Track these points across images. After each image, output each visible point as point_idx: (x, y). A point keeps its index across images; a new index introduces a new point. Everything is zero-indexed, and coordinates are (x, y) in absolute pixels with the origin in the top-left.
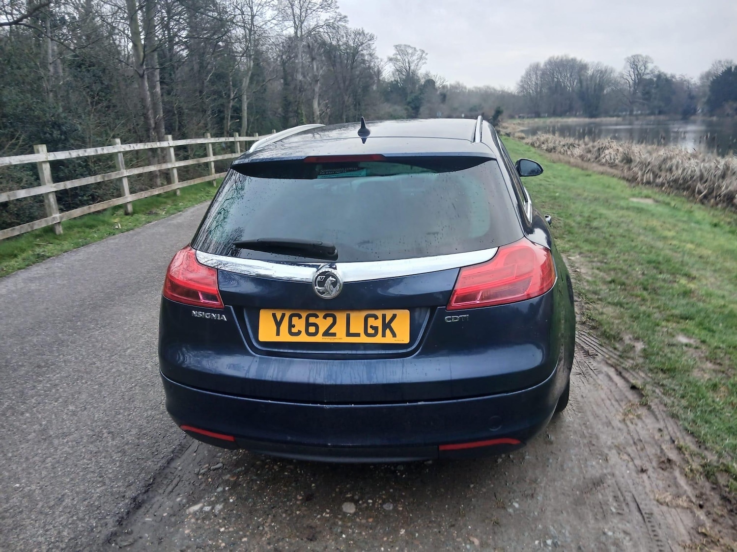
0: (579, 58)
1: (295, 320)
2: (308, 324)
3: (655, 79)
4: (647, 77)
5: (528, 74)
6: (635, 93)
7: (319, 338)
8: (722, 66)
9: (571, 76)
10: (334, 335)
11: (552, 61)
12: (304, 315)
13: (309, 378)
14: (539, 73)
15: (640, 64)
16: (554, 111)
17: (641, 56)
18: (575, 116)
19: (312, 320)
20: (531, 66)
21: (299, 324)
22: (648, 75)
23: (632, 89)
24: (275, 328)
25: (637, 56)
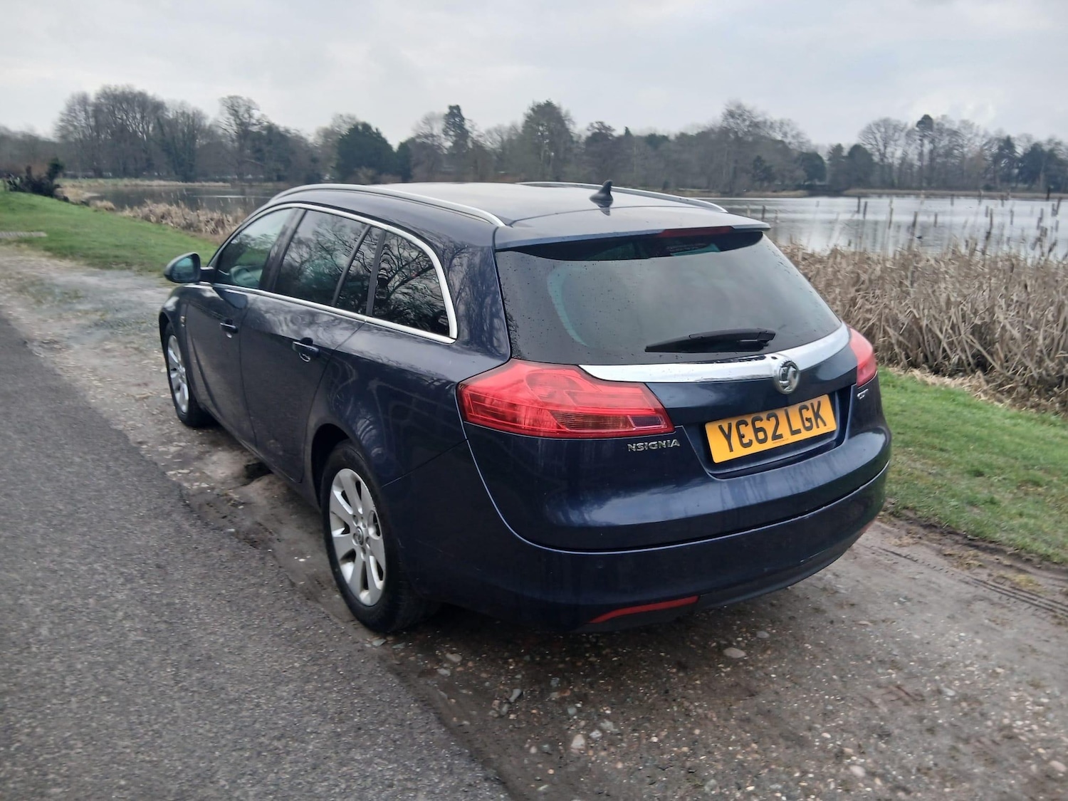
0: (150, 93)
1: (743, 428)
2: (757, 431)
3: (264, 132)
4: (255, 129)
5: (71, 110)
6: (241, 149)
7: (770, 444)
8: (344, 122)
9: (143, 118)
10: (780, 436)
11: (108, 91)
12: (749, 420)
13: (791, 489)
14: (90, 109)
15: (242, 111)
16: (124, 169)
17: (240, 98)
18: (160, 178)
19: (758, 424)
20: (73, 97)
21: (748, 432)
22: (256, 127)
23: (236, 144)
24: (726, 443)
25: (236, 97)
